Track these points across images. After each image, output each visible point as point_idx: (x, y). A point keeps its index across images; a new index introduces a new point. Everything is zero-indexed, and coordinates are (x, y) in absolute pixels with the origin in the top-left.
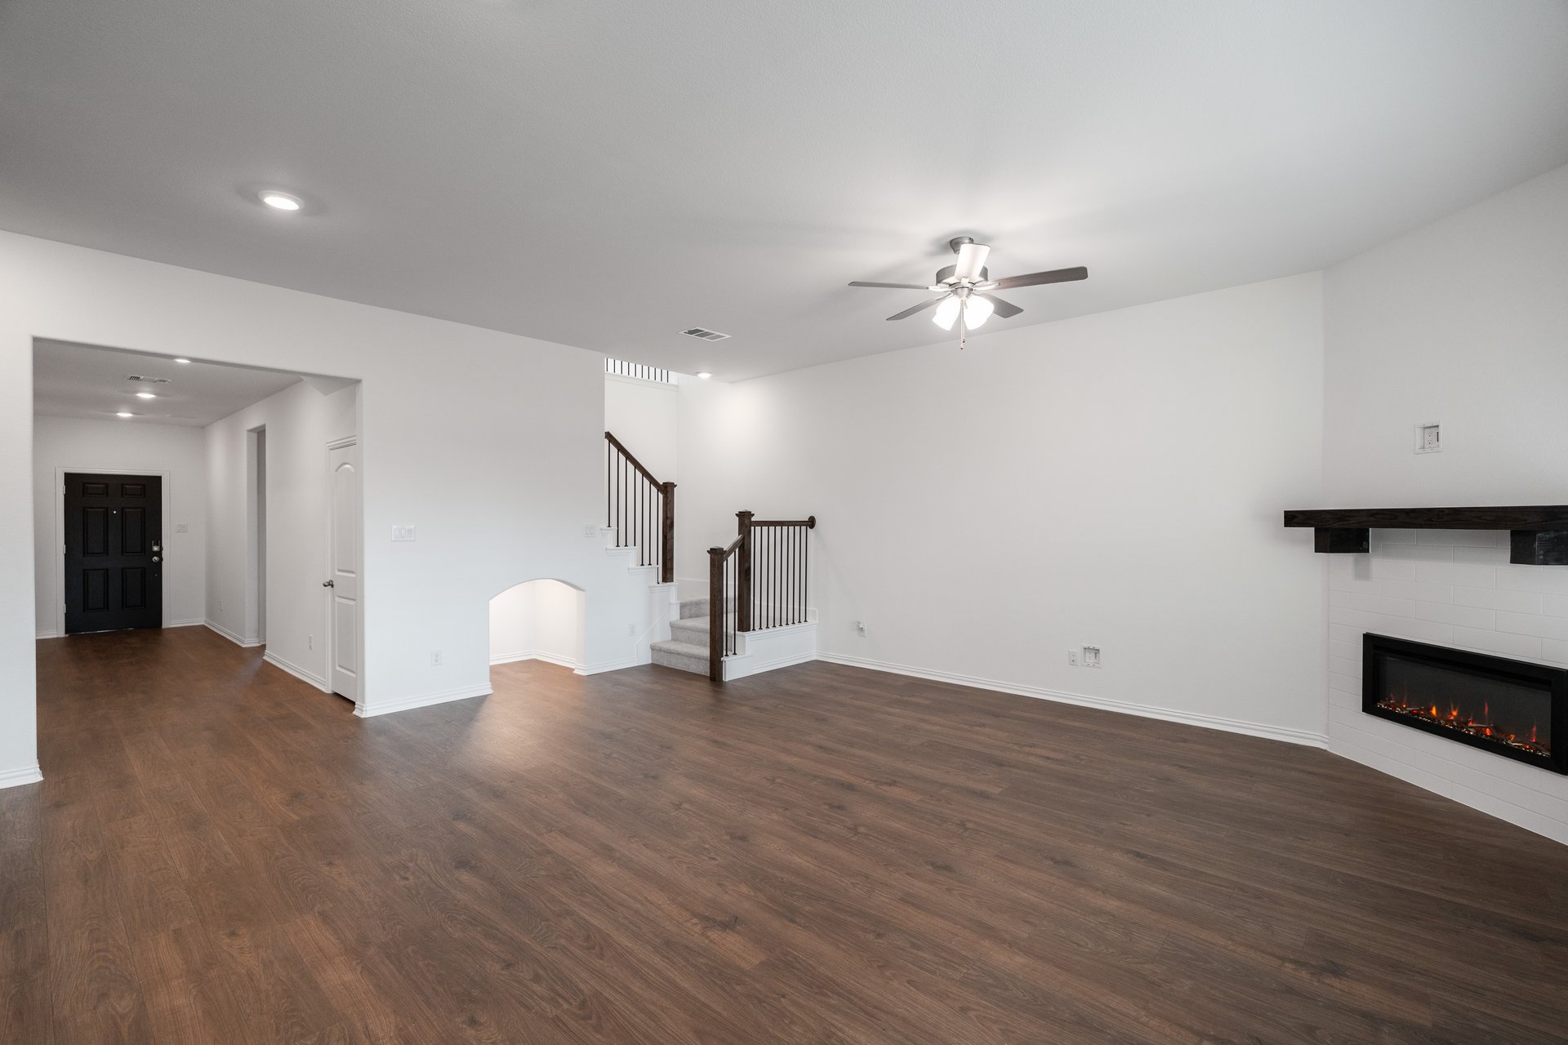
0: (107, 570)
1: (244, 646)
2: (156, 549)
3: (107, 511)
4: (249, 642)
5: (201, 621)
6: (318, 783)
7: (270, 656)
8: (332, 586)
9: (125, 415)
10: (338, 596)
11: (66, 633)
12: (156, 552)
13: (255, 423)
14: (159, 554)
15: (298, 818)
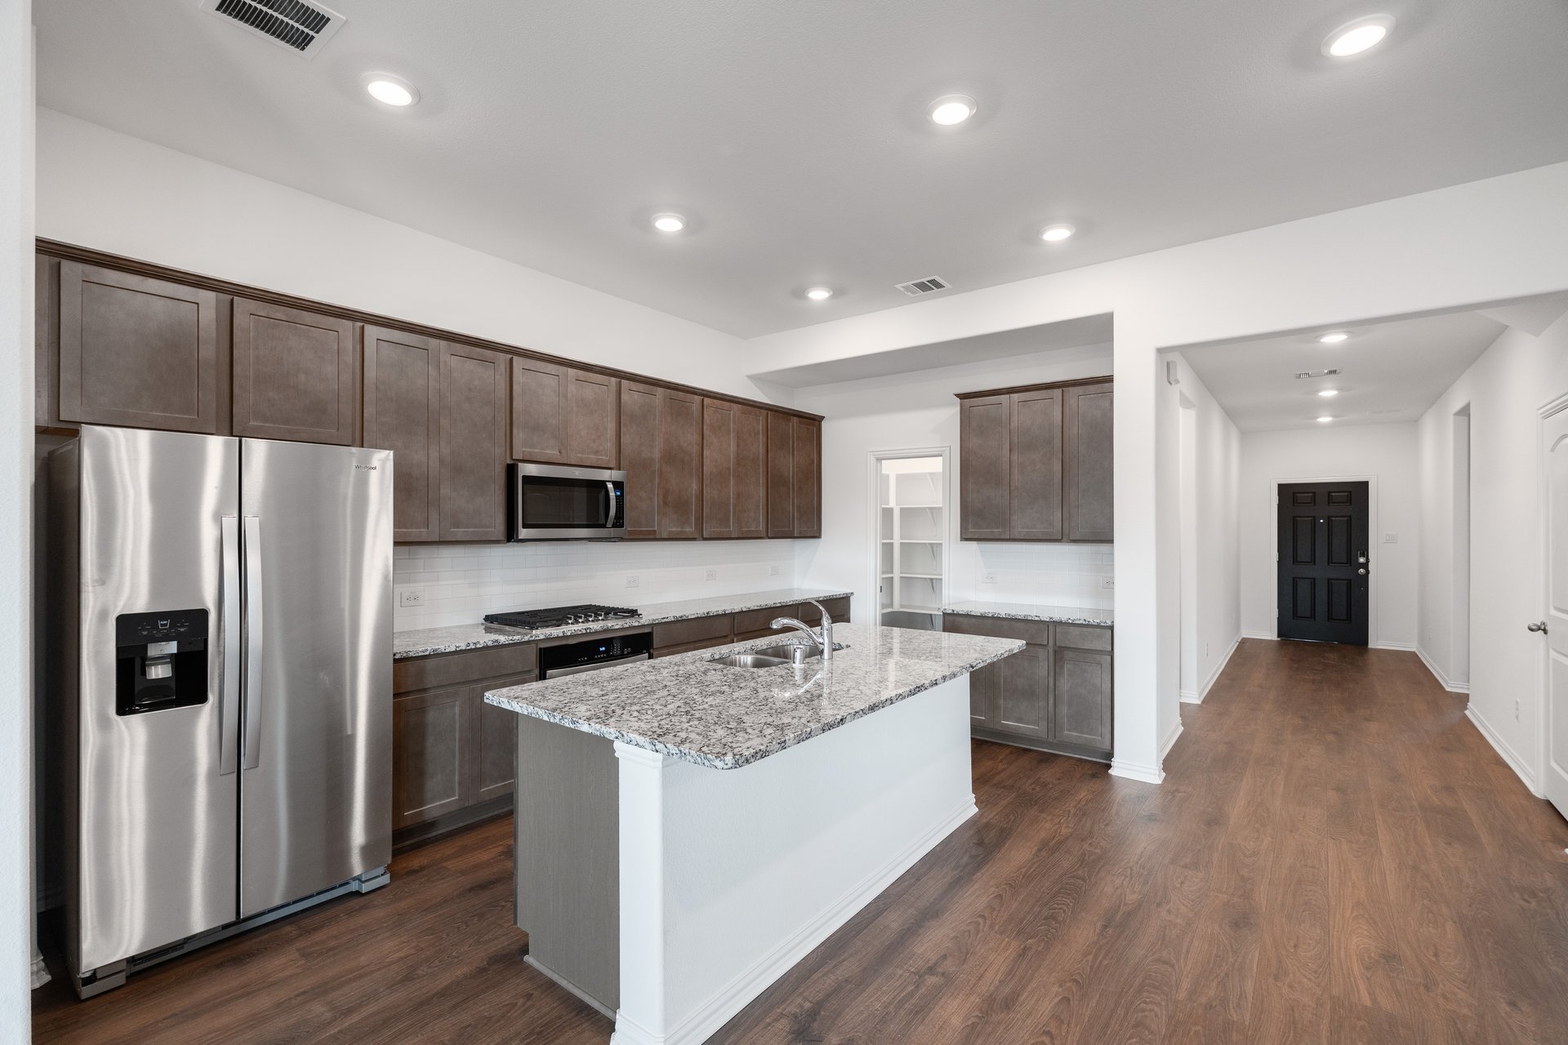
0: (1314, 579)
1: (1448, 689)
2: (1362, 560)
3: (1314, 520)
4: (1452, 686)
5: (1411, 647)
6: (1436, 955)
7: (1473, 712)
8: (1545, 631)
9: (1325, 420)
10: (1554, 649)
11: (1278, 637)
12: (1362, 564)
13: (1458, 405)
14: (1366, 566)
15: (1368, 1003)
